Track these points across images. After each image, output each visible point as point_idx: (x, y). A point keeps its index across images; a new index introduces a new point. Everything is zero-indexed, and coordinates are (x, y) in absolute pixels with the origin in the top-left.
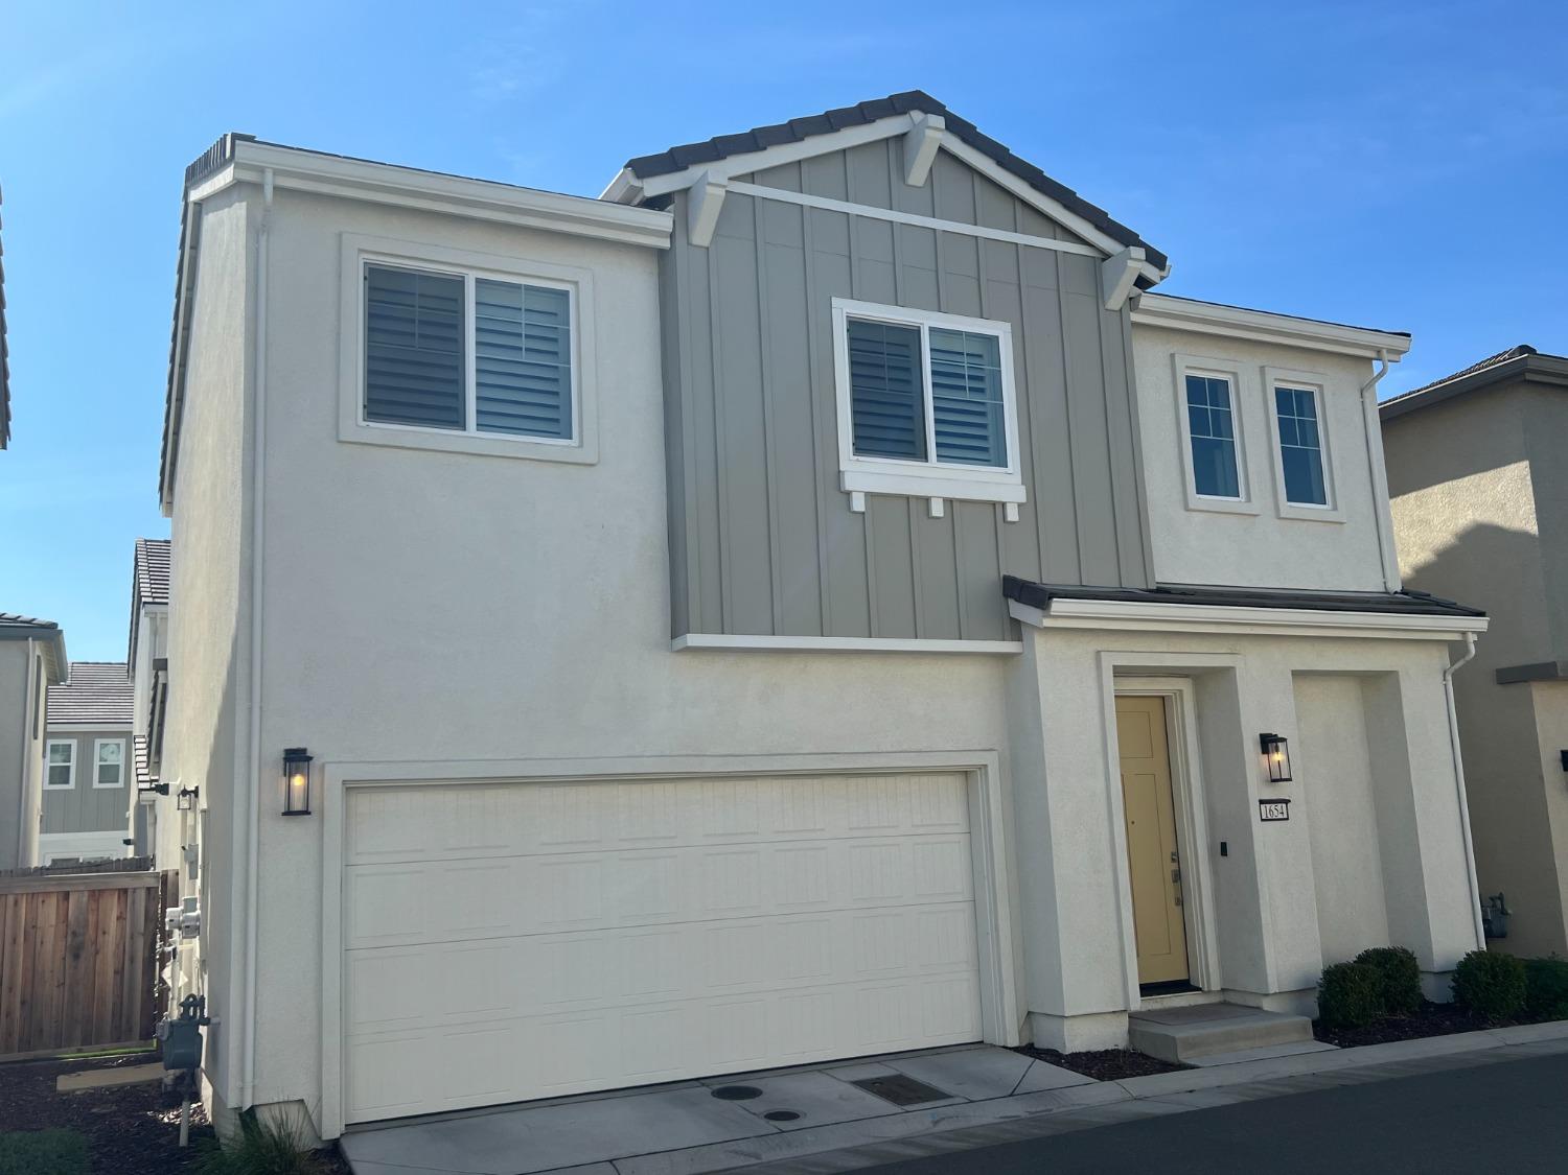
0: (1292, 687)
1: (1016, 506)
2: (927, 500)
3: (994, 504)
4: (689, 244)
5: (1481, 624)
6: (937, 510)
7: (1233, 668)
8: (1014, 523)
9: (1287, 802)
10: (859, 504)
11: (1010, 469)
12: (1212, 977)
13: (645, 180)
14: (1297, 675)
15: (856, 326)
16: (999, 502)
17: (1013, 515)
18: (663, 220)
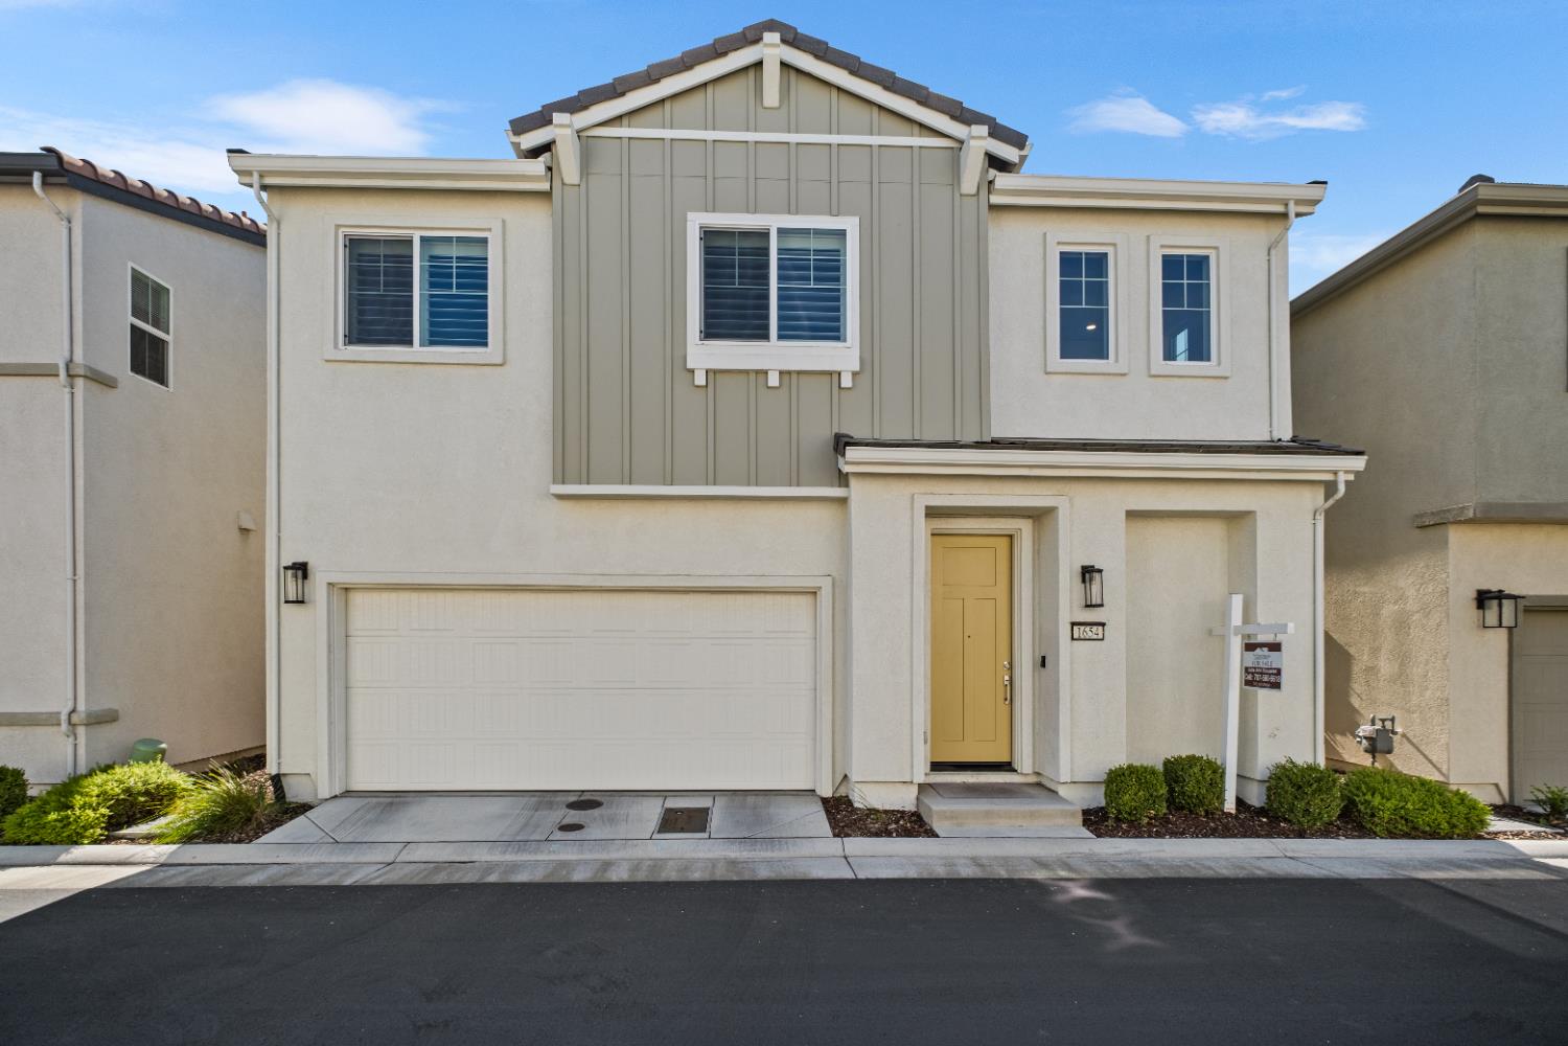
0: (1124, 525)
1: (850, 374)
2: (766, 372)
3: (830, 373)
4: (563, 184)
5: (1359, 463)
6: (773, 380)
7: (1056, 508)
8: (849, 389)
9: (1103, 625)
10: (700, 380)
11: (848, 344)
12: (1025, 763)
13: (522, 136)
14: (1132, 515)
15: (708, 234)
16: (835, 372)
17: (847, 382)
18: (537, 166)
